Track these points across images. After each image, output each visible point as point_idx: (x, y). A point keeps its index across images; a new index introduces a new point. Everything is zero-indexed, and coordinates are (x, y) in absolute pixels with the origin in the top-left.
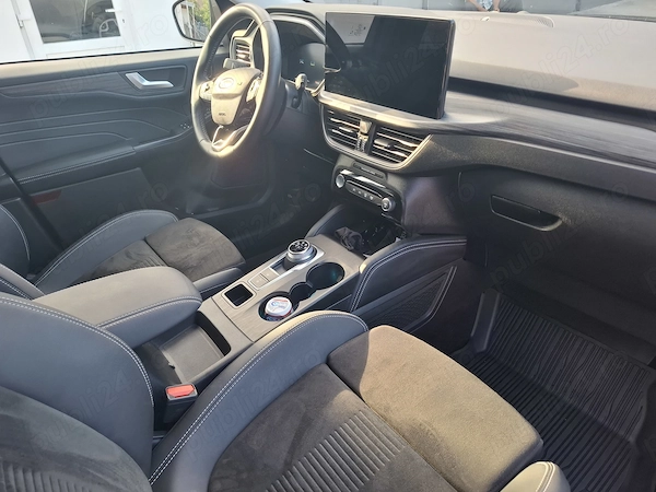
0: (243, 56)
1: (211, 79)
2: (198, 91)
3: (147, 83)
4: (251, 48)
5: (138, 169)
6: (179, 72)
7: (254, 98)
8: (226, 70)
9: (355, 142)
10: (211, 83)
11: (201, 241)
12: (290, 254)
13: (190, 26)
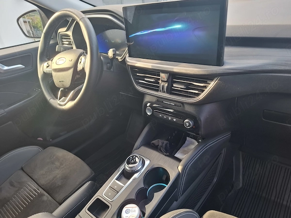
0: (67, 43)
1: (49, 59)
2: (42, 68)
3: (6, 68)
4: (71, 37)
5: (10, 122)
6: (27, 58)
7: (83, 69)
8: (58, 52)
9: (158, 87)
10: (50, 62)
11: (61, 164)
12: (127, 167)
13: (31, 32)
